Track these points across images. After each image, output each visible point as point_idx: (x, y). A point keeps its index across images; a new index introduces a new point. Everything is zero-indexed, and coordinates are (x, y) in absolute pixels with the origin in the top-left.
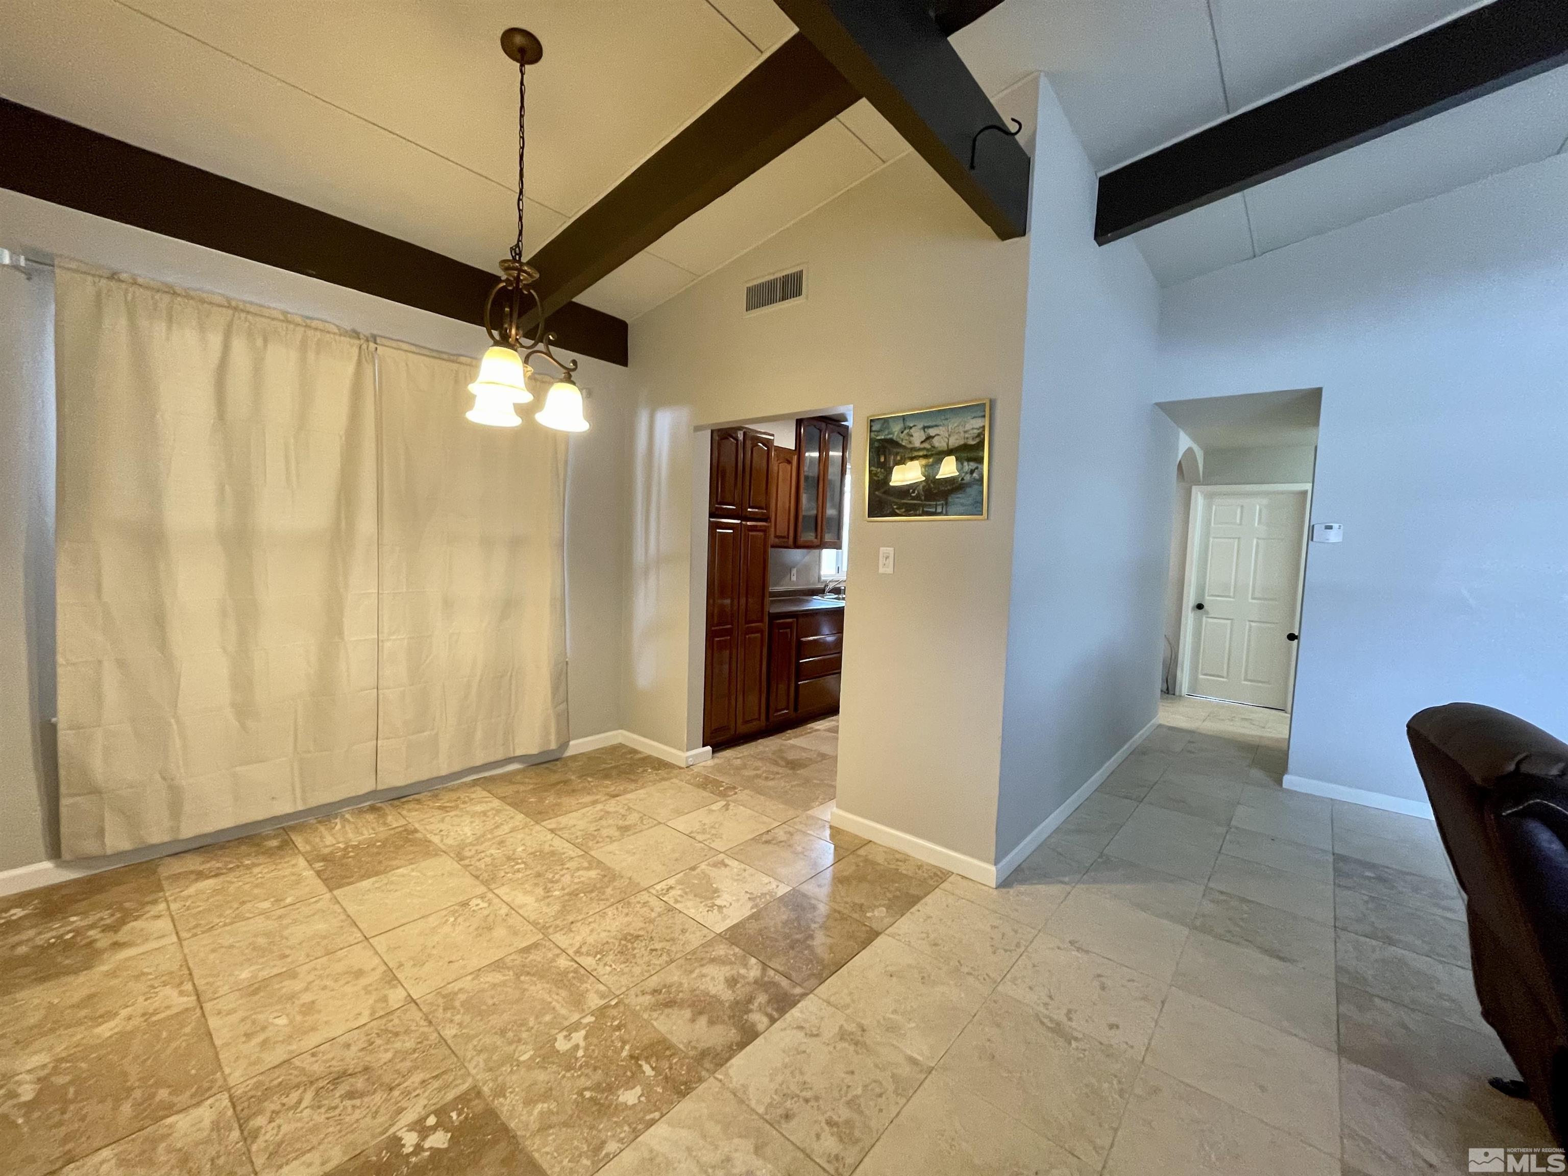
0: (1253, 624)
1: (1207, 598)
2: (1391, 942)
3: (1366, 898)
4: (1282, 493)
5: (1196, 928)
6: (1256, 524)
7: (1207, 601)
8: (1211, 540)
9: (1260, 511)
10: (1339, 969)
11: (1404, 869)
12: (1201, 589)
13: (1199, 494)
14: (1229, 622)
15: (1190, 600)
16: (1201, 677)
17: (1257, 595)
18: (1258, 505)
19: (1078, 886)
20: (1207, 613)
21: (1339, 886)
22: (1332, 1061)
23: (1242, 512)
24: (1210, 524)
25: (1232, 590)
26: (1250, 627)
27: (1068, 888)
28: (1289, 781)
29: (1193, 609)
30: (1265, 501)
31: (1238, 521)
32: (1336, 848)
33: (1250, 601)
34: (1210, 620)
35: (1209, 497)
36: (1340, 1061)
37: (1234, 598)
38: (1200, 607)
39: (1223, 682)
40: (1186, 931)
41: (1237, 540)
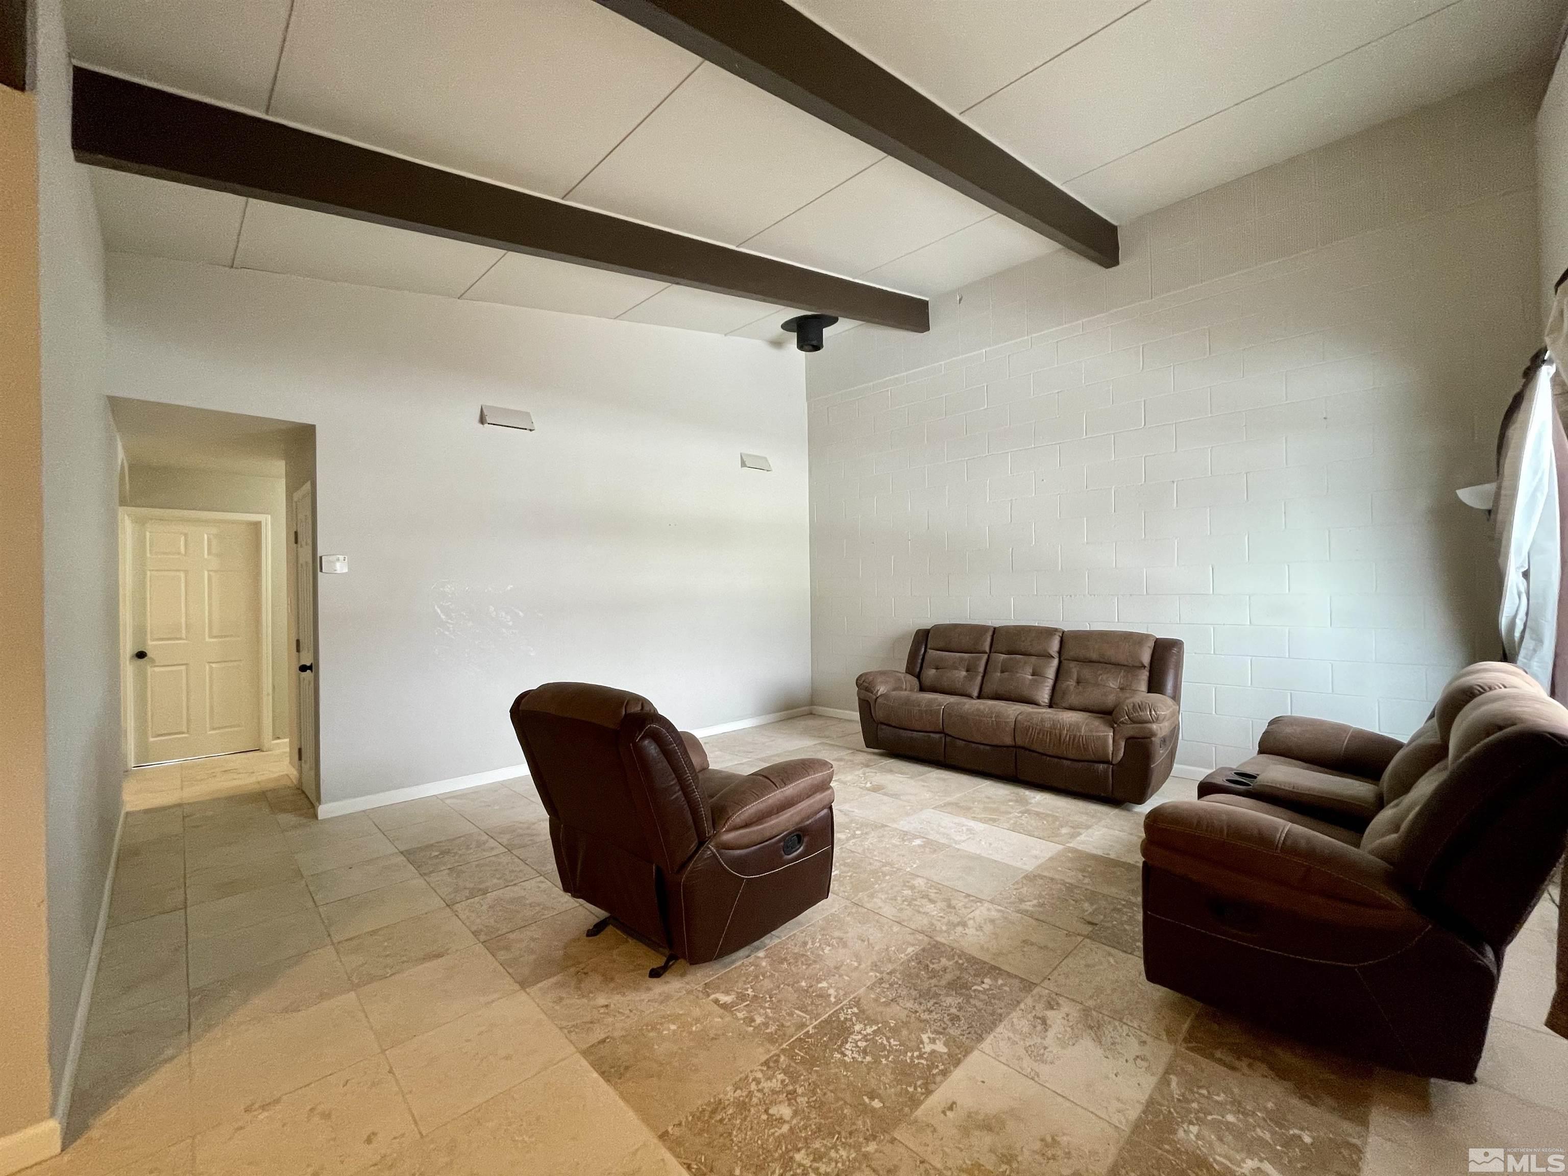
0: (214, 665)
1: (150, 643)
2: (485, 892)
3: (447, 871)
4: (233, 522)
5: (358, 986)
6: (206, 556)
7: (150, 646)
8: (148, 573)
9: (209, 540)
10: (475, 934)
11: (450, 838)
12: (140, 631)
13: (126, 517)
14: (183, 668)
15: (128, 648)
16: (151, 739)
17: (215, 632)
18: (206, 535)
19: (193, 1048)
20: (153, 661)
21: (425, 874)
22: (522, 996)
23: (186, 541)
24: (144, 552)
25: (184, 632)
26: (211, 668)
27: (183, 1058)
28: (325, 810)
29: (132, 657)
30: (214, 531)
31: (183, 550)
32: (399, 848)
33: (207, 639)
34: (157, 669)
35: (141, 522)
36: (526, 992)
37: (186, 639)
38: (141, 655)
39: (185, 737)
40: (352, 995)
41: (182, 575)
